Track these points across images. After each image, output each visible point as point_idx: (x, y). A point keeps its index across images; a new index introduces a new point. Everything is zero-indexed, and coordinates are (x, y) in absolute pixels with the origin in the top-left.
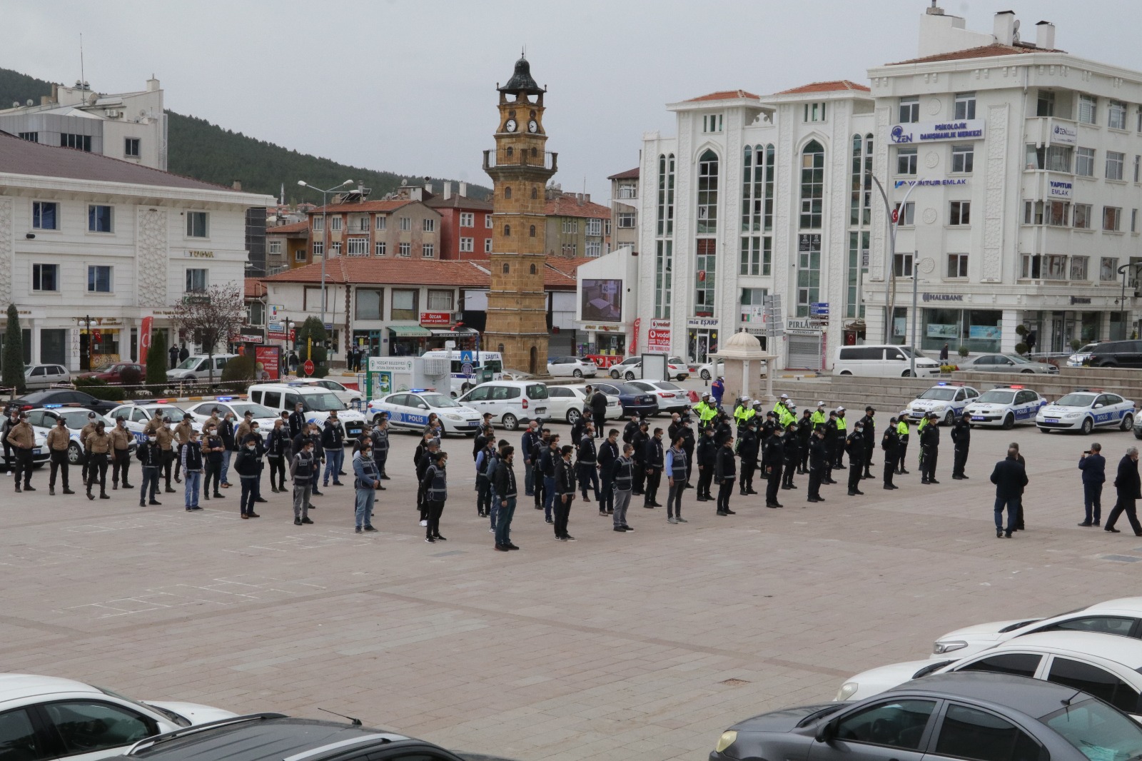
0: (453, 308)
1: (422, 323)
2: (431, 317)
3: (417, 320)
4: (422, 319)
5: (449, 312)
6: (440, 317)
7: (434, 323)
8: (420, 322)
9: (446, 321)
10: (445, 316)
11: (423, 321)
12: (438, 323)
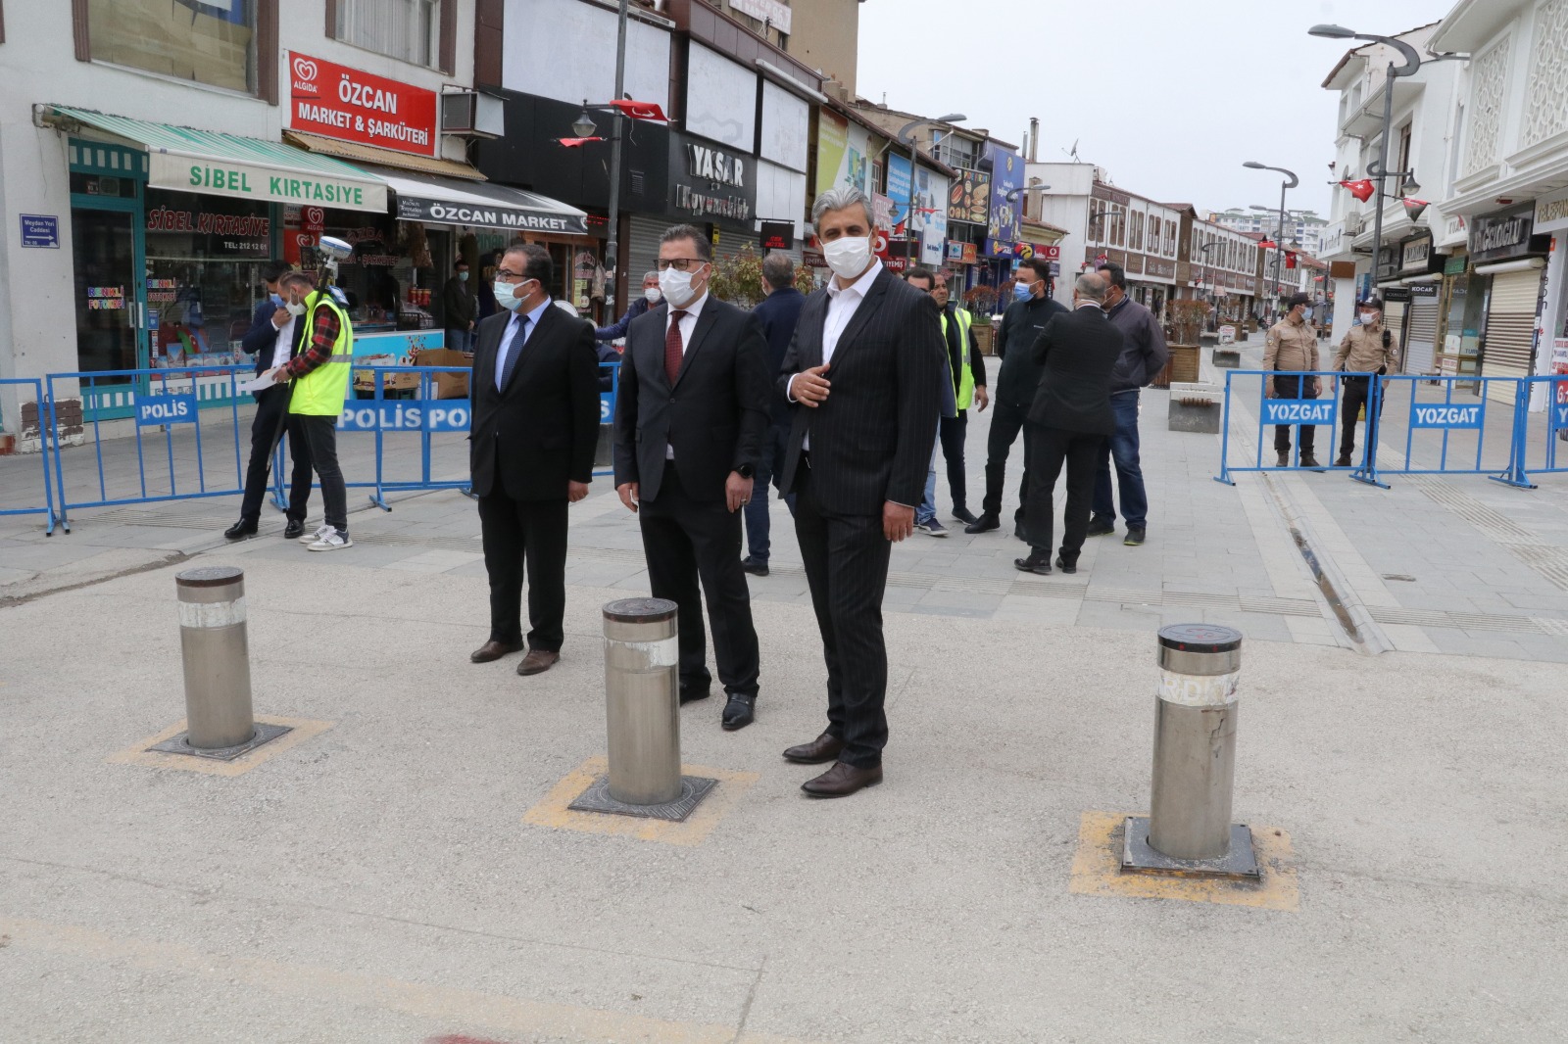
0: (447, 65)
1: (297, 121)
2: (349, 92)
3: (267, 93)
4: (297, 97)
5: (429, 80)
6: (389, 103)
7: (363, 137)
8: (282, 116)
9: (421, 137)
10: (417, 107)
11: (304, 110)
12: (381, 141)
